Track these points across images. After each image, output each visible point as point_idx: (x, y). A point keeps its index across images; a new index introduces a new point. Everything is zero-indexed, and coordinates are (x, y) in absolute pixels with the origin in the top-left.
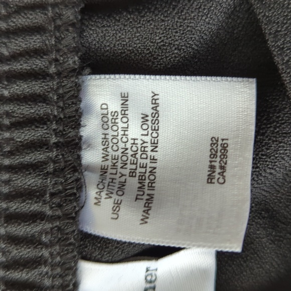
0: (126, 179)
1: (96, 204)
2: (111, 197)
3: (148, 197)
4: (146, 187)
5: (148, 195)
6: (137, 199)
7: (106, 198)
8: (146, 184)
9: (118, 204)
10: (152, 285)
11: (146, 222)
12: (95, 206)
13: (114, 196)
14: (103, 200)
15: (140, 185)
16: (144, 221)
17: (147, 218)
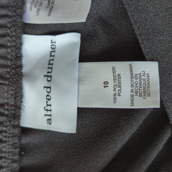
0: (43, 2)
1: (30, 10)
2: (36, 7)
3: (51, 7)
4: (51, 4)
5: (52, 6)
6: (47, 8)
7: (34, 8)
8: (51, 3)
9: (39, 10)
10: (54, 50)
11: (50, 15)
12: (30, 11)
13: (38, 7)
14: (33, 8)
15: (48, 3)
16: (49, 15)
17: (50, 14)
